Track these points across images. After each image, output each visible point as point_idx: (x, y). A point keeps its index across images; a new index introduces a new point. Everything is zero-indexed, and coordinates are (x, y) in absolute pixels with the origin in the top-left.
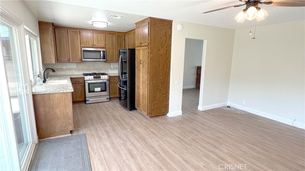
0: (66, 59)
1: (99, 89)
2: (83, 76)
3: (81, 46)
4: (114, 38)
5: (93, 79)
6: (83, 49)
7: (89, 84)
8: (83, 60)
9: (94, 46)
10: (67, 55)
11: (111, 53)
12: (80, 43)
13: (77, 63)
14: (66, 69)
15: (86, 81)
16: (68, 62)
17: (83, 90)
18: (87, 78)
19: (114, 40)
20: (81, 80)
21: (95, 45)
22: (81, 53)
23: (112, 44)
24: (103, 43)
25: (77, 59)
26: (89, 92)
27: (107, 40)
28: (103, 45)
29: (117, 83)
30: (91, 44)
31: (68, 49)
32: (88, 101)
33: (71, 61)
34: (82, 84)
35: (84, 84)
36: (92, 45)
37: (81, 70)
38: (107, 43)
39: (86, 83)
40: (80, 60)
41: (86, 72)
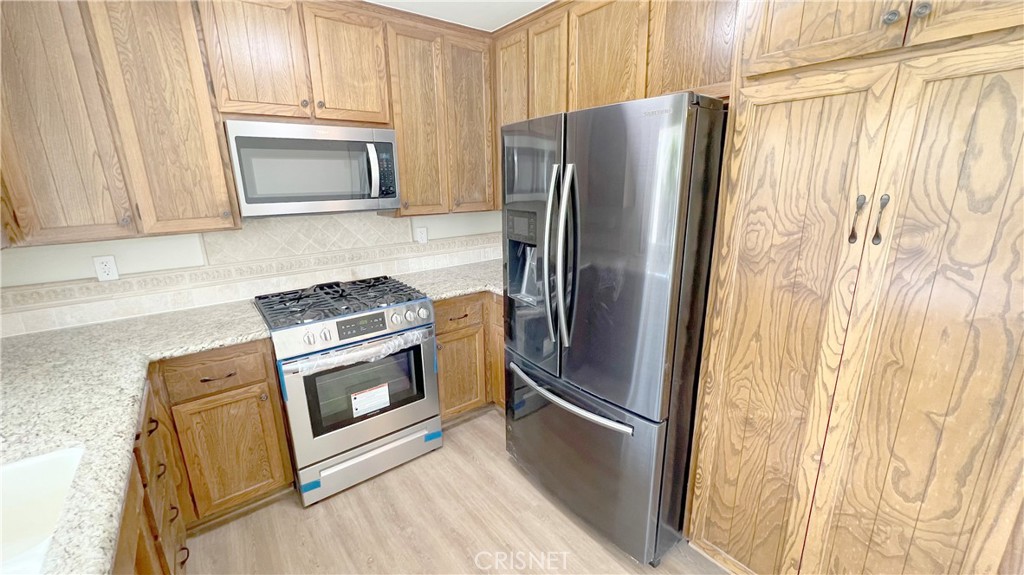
0: (104, 213)
1: (380, 396)
2: (258, 330)
3: (214, 107)
4: (437, 62)
5: (336, 341)
6: (238, 128)
7: (310, 382)
8: (245, 214)
9: (319, 113)
10: (101, 179)
11: (422, 161)
12: (211, 85)
13: (202, 232)
14: (123, 282)
15: (284, 368)
16: (125, 233)
17: (270, 424)
18: (290, 341)
19: (437, 74)
20: (251, 362)
21: (322, 105)
22: (227, 165)
23: (428, 99)
24: (374, 91)
25: (202, 207)
26: (319, 428)
27: (393, 70)
28: (372, 105)
29: (473, 335)
30: (291, 99)
31: (105, 130)
32: (316, 484)
33: (148, 222)
34: (256, 389)
35: (274, 381)
36: (305, 104)
37: (241, 272)
38: (395, 96)
39: (287, 379)
40: (225, 216)
41: (274, 280)
